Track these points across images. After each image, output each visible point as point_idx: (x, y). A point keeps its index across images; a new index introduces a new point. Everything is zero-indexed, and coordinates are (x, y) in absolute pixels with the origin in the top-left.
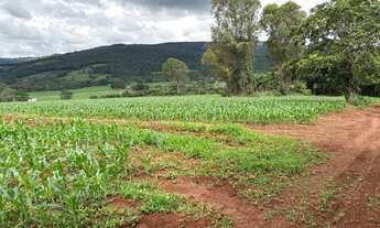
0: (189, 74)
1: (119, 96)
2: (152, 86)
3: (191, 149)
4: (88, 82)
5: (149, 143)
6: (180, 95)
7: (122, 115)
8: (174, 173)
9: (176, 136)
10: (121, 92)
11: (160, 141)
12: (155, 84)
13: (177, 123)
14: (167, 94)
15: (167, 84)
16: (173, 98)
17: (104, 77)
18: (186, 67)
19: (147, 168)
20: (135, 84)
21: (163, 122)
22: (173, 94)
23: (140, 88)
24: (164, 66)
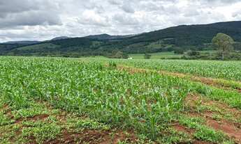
0: (233, 45)
1: (178, 59)
2: (202, 53)
4: (161, 49)
5: (200, 92)
6: (224, 60)
7: (181, 71)
8: (219, 116)
9: (221, 90)
10: (180, 56)
11: (208, 92)
12: (204, 52)
14: (213, 59)
15: (215, 52)
16: (218, 62)
17: (170, 46)
18: (231, 40)
19: (199, 109)
20: (190, 51)
21: (210, 79)
22: (217, 59)
23: (194, 54)
24: (214, 39)
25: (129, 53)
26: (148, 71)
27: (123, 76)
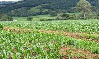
1: (54, 20)
2: (70, 15)
3: (93, 48)
5: (70, 44)
6: (86, 19)
7: (56, 29)
9: (85, 41)
11: (76, 43)
12: (72, 14)
13: (85, 34)
14: (78, 19)
15: (79, 13)
16: (82, 21)
18: (89, 4)
20: (62, 14)
21: (77, 33)
22: (81, 19)
24: (78, 4)
25: (14, 16)
26: (30, 30)
27: (9, 36)
